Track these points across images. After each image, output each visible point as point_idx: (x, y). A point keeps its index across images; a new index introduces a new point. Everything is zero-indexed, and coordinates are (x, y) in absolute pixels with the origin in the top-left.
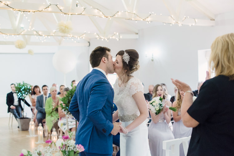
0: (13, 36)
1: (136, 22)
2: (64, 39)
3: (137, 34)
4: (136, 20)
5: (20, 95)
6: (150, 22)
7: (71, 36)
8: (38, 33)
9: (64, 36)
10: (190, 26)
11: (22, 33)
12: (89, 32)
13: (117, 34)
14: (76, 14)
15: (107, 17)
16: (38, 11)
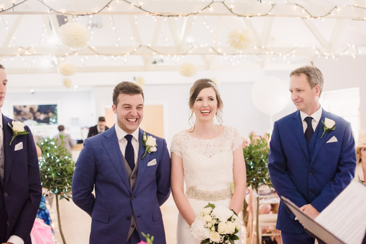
0: (175, 56)
8: (216, 51)
11: (191, 52)
13: (354, 46)
14: (259, 15)
15: (315, 18)
16: (192, 14)
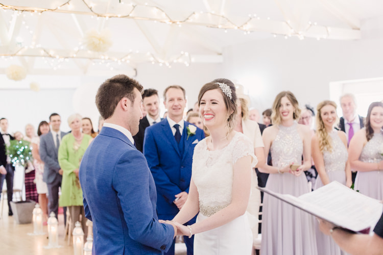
0: (3, 57)
1: (226, 31)
2: (94, 64)
3: (221, 54)
4: (226, 29)
5: (16, 161)
6: (249, 33)
7: (107, 58)
8: (48, 53)
9: (94, 59)
10: (318, 39)
11: (20, 53)
12: (137, 52)
13: (187, 54)
14: (119, 16)
15: (174, 22)
16: (49, 10)
